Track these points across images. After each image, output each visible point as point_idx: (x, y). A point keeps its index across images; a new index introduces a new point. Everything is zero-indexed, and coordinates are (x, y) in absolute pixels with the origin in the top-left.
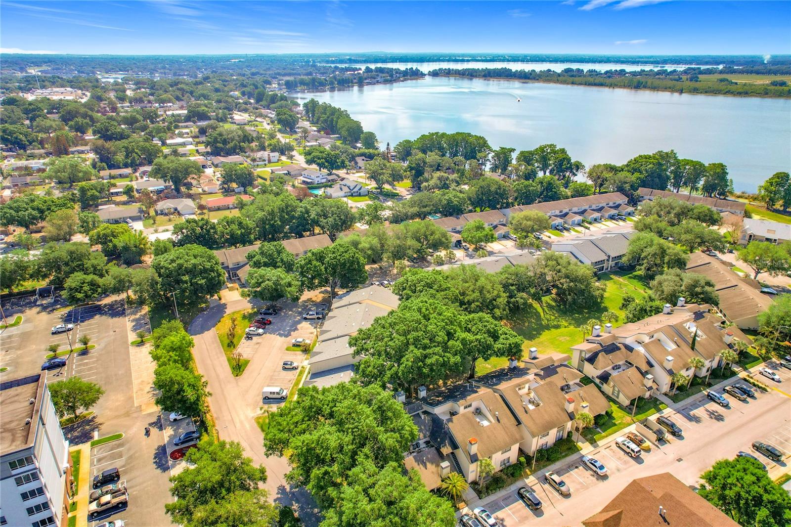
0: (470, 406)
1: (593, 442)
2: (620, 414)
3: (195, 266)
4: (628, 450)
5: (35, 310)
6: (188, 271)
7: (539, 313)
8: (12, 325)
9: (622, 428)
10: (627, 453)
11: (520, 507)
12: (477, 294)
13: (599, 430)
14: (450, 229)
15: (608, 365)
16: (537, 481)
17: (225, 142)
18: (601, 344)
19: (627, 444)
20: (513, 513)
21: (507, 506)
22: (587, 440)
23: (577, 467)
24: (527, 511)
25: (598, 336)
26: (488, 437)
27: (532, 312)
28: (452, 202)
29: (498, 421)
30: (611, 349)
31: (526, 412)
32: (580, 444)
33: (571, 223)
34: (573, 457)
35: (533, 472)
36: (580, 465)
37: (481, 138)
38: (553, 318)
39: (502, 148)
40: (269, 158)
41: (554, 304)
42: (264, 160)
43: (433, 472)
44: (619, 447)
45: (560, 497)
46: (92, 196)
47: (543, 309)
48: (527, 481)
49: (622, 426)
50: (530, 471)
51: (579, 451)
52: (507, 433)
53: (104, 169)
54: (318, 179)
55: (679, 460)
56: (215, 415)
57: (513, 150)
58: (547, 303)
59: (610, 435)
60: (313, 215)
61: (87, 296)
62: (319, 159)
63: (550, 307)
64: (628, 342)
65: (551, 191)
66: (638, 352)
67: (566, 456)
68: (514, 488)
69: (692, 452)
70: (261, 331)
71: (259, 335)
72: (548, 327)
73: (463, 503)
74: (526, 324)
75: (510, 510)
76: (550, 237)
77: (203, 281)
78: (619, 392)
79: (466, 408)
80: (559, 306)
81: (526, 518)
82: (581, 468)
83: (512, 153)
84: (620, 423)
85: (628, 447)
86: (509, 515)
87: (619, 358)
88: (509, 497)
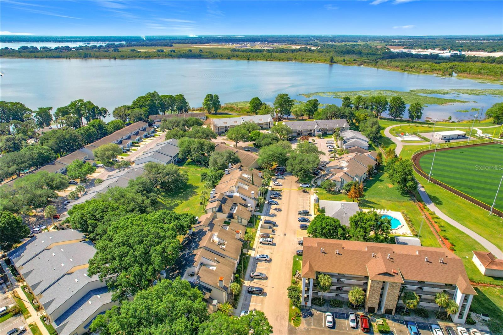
1: (251, 248)
2: (249, 230)
4: (267, 243)
9: (255, 236)
10: (268, 244)
11: (255, 298)
15: (228, 209)
16: (249, 281)
18: (219, 200)
19: (266, 240)
20: (255, 303)
21: (250, 302)
22: (249, 249)
24: (260, 297)
25: (214, 197)
26: (222, 273)
28: (43, 154)
29: (218, 262)
30: (224, 201)
31: (223, 250)
32: (248, 253)
33: (127, 146)
34: (251, 261)
35: (244, 278)
37: (17, 103)
38: (170, 201)
39: (41, 109)
41: (164, 194)
44: (263, 244)
45: (264, 281)
47: (161, 199)
48: (246, 285)
49: (255, 234)
51: (250, 256)
52: (227, 266)
55: (285, 235)
57: (51, 108)
59: (254, 241)
64: (228, 194)
65: (103, 129)
66: (236, 196)
67: (248, 261)
68: (245, 292)
69: (286, 229)
75: (253, 302)
76: (122, 158)
78: (241, 219)
80: (168, 194)
81: (262, 301)
82: (258, 263)
83: (50, 111)
84: (253, 234)
85: (267, 241)
86: (255, 305)
87: (229, 202)
88: (247, 297)
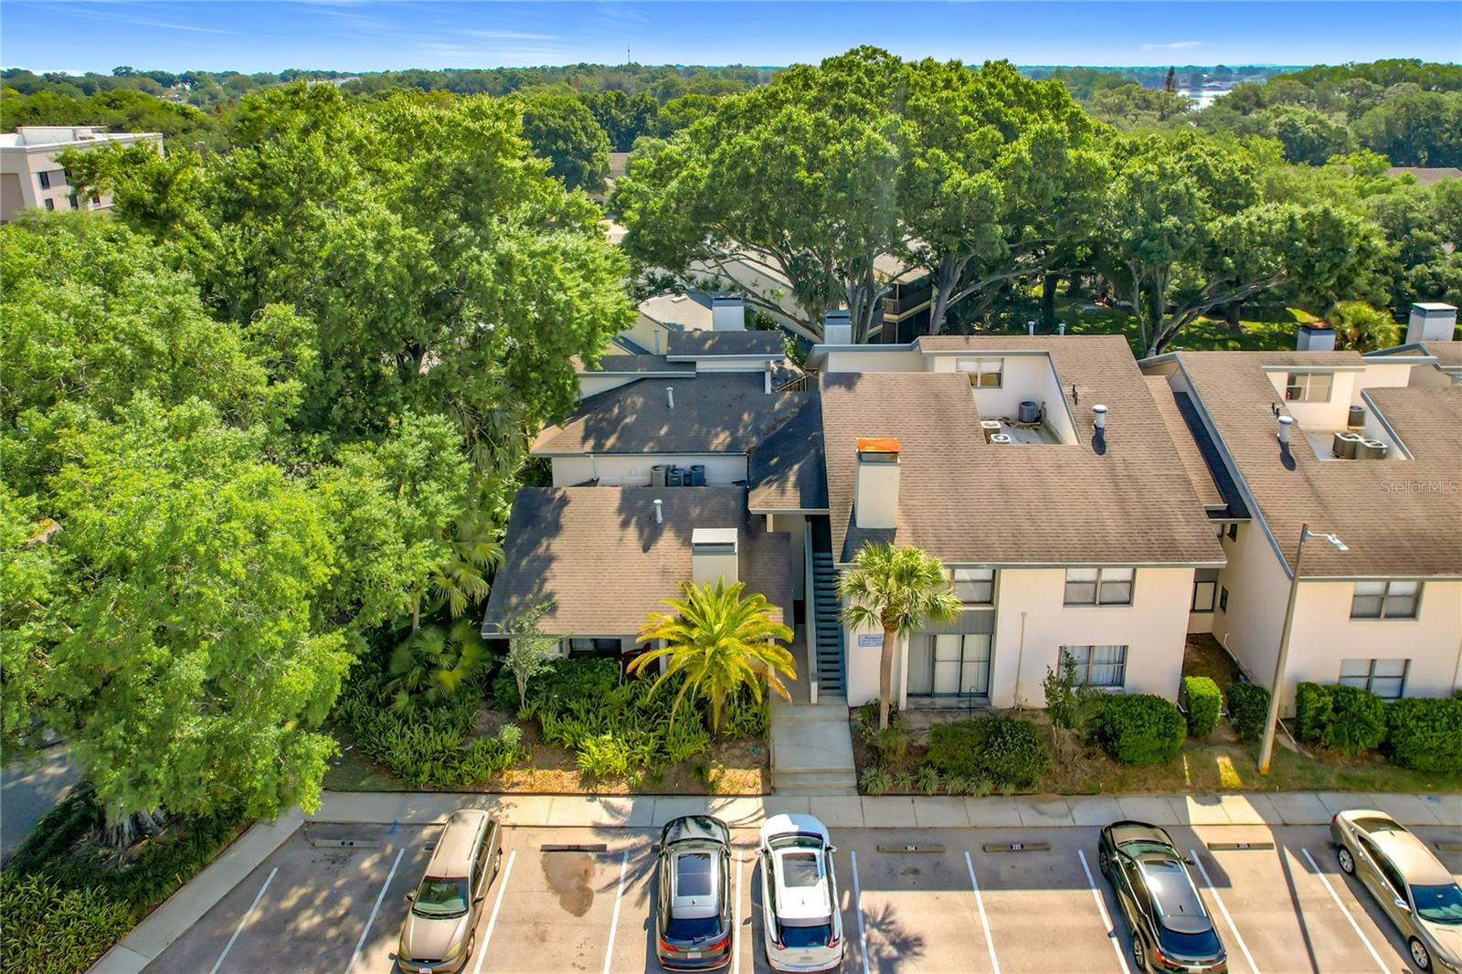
11: (1072, 920)
16: (1267, 836)
20: (1004, 938)
21: (992, 882)
31: (1288, 461)
35: (1253, 785)
48: (1197, 813)
50: (1244, 776)
68: (1092, 813)
73: (754, 775)
75: (990, 909)
86: (968, 938)
88: (1044, 847)
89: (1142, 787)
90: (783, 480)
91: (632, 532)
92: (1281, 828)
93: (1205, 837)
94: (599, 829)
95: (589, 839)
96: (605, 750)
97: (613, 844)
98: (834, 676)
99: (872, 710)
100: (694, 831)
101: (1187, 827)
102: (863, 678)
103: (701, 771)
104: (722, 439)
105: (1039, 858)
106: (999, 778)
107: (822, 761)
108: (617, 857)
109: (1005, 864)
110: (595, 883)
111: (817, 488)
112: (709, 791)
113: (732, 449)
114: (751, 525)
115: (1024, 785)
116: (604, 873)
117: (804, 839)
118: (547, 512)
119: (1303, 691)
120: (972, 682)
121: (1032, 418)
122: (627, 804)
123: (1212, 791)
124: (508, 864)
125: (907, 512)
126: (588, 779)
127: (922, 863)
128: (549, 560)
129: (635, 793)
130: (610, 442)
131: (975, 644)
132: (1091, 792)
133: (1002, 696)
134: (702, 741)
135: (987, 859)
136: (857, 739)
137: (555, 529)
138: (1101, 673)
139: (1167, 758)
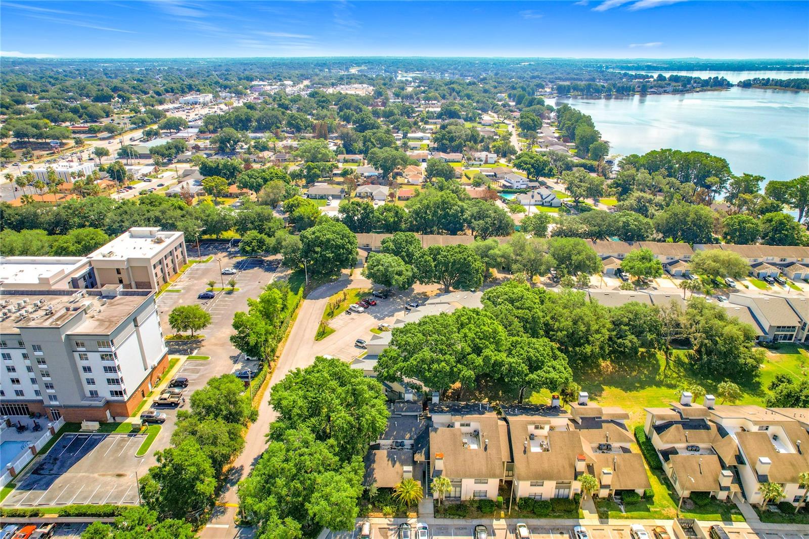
0: (468, 425)
1: (603, 517)
2: (665, 502)
3: (328, 240)
5: (225, 254)
6: (321, 244)
7: (659, 366)
8: (204, 262)
9: (655, 518)
12: (569, 323)
13: (622, 508)
14: (616, 255)
15: (680, 441)
16: (506, 527)
17: (452, 139)
18: (681, 415)
21: (455, 535)
22: (598, 512)
23: (562, 533)
25: (686, 405)
26: (465, 461)
27: (649, 362)
29: (486, 449)
31: (525, 452)
32: (585, 513)
34: (566, 522)
35: (507, 517)
36: (568, 532)
38: (675, 375)
40: (487, 158)
41: (686, 361)
42: (481, 161)
43: (397, 473)
44: (632, 535)
46: (314, 173)
48: (495, 522)
49: (657, 516)
50: (506, 515)
51: (578, 518)
52: (487, 464)
53: (342, 153)
54: (518, 184)
56: (278, 366)
57: (762, 179)
58: (678, 357)
59: (632, 518)
60: (467, 215)
61: (253, 250)
62: (526, 164)
63: (679, 362)
64: (725, 423)
66: (731, 439)
67: (559, 517)
68: (475, 522)
70: (361, 309)
71: (358, 312)
72: (659, 384)
73: (415, 514)
74: (634, 373)
76: (747, 287)
77: (331, 255)
78: (676, 476)
79: (462, 425)
80: (692, 365)
82: (566, 536)
84: (656, 512)
87: (701, 439)
88: (466, 529)
89: (486, 517)
90: (421, 452)
91: (390, 462)
92: (509, 525)
93: (495, 527)
94: (388, 524)
95: (386, 526)
96: (388, 509)
97: (391, 527)
98: (431, 495)
99: (437, 500)
100: (405, 526)
101: (492, 525)
102: (436, 495)
103: (406, 513)
104: (408, 436)
105: (465, 531)
106: (460, 516)
107: (428, 511)
108: (392, 530)
109: (458, 532)
110: (389, 534)
111: (428, 456)
112: (407, 517)
113: (410, 439)
114: (414, 463)
115: (464, 517)
116: (390, 533)
117: (425, 528)
118: (372, 457)
119: (521, 499)
120: (457, 495)
121: (476, 435)
122: (392, 519)
123: (498, 518)
124: (373, 531)
125: (445, 466)
126: (385, 515)
127: (444, 531)
128: (374, 469)
129: (394, 517)
130: (383, 436)
131: (458, 489)
132: (477, 518)
133: (463, 498)
134: (405, 508)
135: (455, 531)
136: (435, 507)
137: (374, 461)
138: (483, 494)
139: (492, 512)
